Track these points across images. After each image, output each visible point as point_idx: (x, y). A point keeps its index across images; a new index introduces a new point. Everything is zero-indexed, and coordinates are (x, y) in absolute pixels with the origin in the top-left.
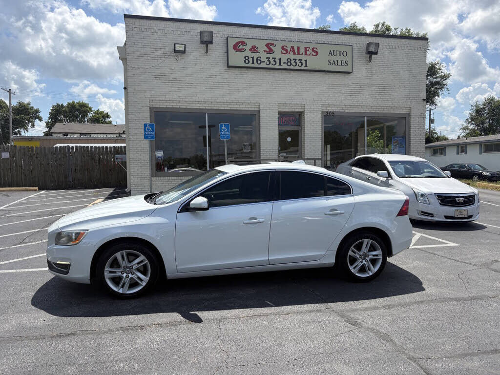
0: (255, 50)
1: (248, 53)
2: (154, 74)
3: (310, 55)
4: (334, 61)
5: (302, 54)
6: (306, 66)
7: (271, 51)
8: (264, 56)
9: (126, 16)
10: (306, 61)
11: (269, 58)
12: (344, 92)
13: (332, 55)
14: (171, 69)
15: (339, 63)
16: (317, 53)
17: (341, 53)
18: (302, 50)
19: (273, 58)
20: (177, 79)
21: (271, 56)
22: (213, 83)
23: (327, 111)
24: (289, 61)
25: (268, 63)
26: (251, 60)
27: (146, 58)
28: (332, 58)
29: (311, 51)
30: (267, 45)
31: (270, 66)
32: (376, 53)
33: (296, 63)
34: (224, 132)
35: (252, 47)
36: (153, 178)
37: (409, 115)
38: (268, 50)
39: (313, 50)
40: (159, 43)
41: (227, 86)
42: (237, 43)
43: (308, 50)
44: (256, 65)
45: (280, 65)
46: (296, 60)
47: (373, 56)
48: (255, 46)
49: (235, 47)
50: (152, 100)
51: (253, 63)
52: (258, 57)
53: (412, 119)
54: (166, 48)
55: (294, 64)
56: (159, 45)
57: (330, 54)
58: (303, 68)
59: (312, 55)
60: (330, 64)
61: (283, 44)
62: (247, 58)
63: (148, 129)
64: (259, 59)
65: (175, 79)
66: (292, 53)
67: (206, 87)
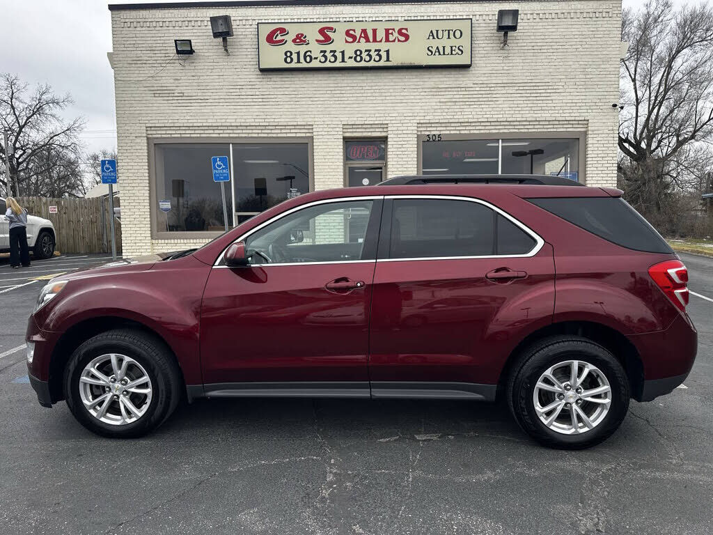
0: (301, 41)
1: (290, 46)
2: (152, 89)
3: (394, 41)
4: (437, 48)
5: (381, 41)
6: (388, 60)
7: (328, 40)
8: (316, 49)
9: (112, 8)
10: (388, 52)
11: (325, 52)
12: (458, 100)
13: (434, 38)
14: (177, 80)
15: (448, 50)
16: (407, 37)
17: (450, 33)
18: (381, 35)
19: (331, 51)
20: (185, 94)
21: (328, 48)
22: (238, 97)
23: (428, 133)
24: (358, 53)
25: (323, 59)
26: (295, 57)
27: (141, 65)
28: (435, 43)
29: (396, 34)
30: (322, 31)
31: (328, 65)
32: (514, 28)
33: (370, 56)
34: (219, 171)
35: (297, 36)
36: (154, 241)
37: (585, 133)
38: (323, 39)
39: (400, 32)
40: (159, 42)
41: (261, 100)
42: (274, 32)
43: (392, 34)
44: (304, 65)
45: (343, 61)
46: (370, 51)
47: (510, 34)
48: (302, 35)
49: (270, 39)
50: (151, 127)
51: (299, 61)
52: (307, 52)
53: (590, 141)
54: (169, 48)
55: (368, 58)
56: (158, 45)
57: (431, 37)
58: (382, 63)
59: (399, 41)
60: (430, 53)
61: (349, 26)
62: (289, 54)
63: (108, 169)
64: (309, 53)
65: (182, 95)
66: (363, 40)
67: (228, 104)
